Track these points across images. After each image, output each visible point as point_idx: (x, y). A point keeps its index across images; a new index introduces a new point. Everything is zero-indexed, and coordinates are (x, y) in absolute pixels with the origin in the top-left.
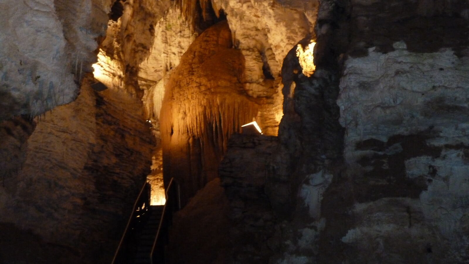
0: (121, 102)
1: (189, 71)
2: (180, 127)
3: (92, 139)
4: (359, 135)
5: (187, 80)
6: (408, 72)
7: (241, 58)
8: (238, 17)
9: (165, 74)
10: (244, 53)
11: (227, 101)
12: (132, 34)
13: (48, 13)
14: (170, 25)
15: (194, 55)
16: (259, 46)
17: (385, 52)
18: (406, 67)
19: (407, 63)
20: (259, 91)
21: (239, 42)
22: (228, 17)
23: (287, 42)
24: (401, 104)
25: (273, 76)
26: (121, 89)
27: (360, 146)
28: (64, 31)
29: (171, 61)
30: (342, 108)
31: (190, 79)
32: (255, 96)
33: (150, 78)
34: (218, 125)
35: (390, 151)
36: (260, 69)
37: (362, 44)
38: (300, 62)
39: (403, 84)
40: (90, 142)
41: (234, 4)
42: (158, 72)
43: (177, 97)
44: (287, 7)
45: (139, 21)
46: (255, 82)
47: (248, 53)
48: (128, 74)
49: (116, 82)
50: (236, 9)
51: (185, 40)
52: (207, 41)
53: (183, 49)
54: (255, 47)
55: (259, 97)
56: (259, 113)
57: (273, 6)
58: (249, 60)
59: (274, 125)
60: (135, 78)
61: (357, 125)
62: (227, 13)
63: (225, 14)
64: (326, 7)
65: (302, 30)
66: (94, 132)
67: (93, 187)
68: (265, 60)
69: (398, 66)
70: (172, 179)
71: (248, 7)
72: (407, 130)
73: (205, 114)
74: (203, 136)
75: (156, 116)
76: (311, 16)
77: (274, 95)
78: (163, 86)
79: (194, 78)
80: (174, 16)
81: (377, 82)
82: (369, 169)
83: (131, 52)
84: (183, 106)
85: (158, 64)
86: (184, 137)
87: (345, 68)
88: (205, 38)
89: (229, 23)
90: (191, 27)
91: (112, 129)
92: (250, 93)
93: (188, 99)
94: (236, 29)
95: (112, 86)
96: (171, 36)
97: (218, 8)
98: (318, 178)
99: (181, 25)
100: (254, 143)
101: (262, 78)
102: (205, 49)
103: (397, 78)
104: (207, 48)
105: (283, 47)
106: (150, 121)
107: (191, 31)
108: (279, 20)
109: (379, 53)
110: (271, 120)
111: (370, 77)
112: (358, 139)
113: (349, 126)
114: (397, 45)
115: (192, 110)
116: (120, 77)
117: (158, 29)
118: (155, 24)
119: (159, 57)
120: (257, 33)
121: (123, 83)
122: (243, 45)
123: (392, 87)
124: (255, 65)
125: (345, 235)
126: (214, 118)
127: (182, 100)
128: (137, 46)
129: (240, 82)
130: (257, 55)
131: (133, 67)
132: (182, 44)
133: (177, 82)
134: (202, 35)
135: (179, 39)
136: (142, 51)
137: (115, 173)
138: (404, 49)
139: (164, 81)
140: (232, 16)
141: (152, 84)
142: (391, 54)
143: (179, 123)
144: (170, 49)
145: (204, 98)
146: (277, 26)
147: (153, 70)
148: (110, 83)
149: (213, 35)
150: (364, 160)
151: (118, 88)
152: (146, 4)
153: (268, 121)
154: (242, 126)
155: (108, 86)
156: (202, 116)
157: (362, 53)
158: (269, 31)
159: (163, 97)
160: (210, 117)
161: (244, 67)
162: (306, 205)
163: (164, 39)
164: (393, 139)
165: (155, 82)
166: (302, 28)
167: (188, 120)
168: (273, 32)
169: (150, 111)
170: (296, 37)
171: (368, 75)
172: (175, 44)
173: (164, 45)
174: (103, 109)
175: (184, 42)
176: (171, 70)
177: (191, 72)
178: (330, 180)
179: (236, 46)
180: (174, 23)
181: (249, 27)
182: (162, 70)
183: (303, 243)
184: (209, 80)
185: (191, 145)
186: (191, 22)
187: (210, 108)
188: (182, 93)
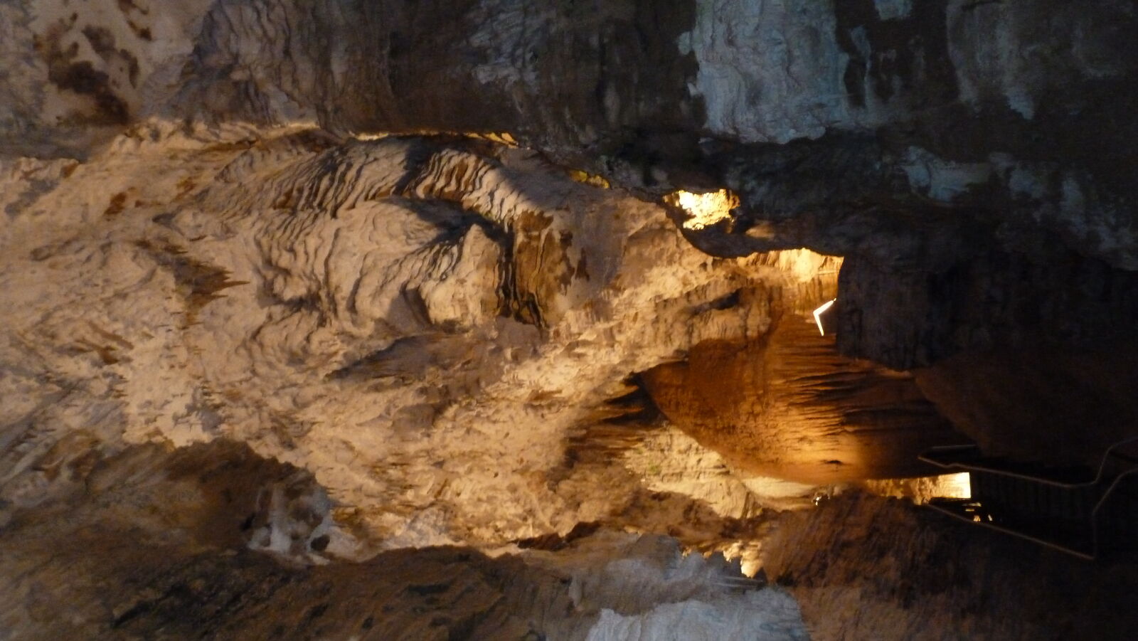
0: (786, 546)
1: (729, 433)
2: (827, 448)
3: (854, 594)
4: (838, 102)
5: (744, 438)
6: (729, 25)
7: (705, 346)
8: (637, 352)
9: (734, 476)
10: (695, 341)
11: (778, 367)
12: (668, 528)
13: (643, 624)
14: (652, 469)
15: (701, 425)
16: (683, 318)
17: (696, 67)
18: (721, 28)
19: (713, 27)
20: (760, 314)
21: (678, 351)
22: (637, 369)
23: (677, 265)
24: (783, 33)
25: (734, 291)
26: (763, 545)
27: (856, 99)
28: (673, 602)
29: (712, 466)
30: (792, 134)
31: (742, 432)
32: (769, 320)
33: (741, 504)
34: (820, 382)
35: (866, 49)
36: (722, 314)
37: (683, 106)
38: (713, 223)
39: (749, 30)
40: (858, 597)
41: (615, 356)
42: (732, 490)
43: (774, 453)
44: (621, 263)
45: (646, 517)
46: (745, 321)
47: (695, 334)
48: (736, 535)
49: (750, 554)
50: (624, 352)
51: (676, 442)
52: (677, 404)
53: (690, 447)
54: (685, 323)
55: (770, 313)
56: (797, 312)
57: (618, 290)
58: (707, 332)
59: (817, 287)
60: (744, 524)
61: (821, 105)
62: (630, 371)
63: (632, 377)
64: (624, 174)
65: (657, 241)
66: (841, 592)
67: (941, 598)
68: (706, 306)
69: (720, 42)
70: (920, 458)
71: (620, 332)
72: (828, 20)
73: (801, 403)
74: (842, 408)
75: (806, 493)
76: (633, 224)
77: (767, 285)
78: (754, 481)
79: (740, 424)
80: (637, 461)
81: (746, 76)
82: (897, 82)
83: (699, 530)
84: (789, 443)
85: (716, 490)
86: (844, 440)
87: (725, 134)
88: (673, 407)
89: (646, 368)
90: (655, 432)
91: (835, 562)
92: (763, 329)
93: (775, 435)
94: (657, 355)
95: (759, 563)
96: (669, 466)
97: (623, 387)
98: (916, 172)
99: (651, 450)
100: (852, 312)
101: (737, 310)
102: (690, 408)
103: (740, 41)
104: (688, 403)
105: (685, 272)
106: (818, 499)
107: (662, 433)
108: (640, 279)
109: (699, 76)
110: (809, 291)
111: (739, 91)
112: (844, 104)
113: (823, 121)
114: (683, 48)
115: (795, 426)
116: (742, 548)
117: (660, 486)
118: (651, 491)
119: (705, 488)
120: (662, 320)
121: (752, 543)
122: (683, 344)
123: (755, 49)
124: (715, 320)
125: (1020, 114)
126: (810, 388)
127: (778, 445)
128: (688, 520)
129: (746, 347)
130: (699, 320)
131: (725, 527)
132: (683, 447)
133: (748, 454)
134: (667, 414)
135: (675, 454)
136: (697, 512)
137: (913, 560)
138: (691, 38)
139: (745, 478)
140: (634, 362)
141: (751, 501)
142: (699, 56)
143: (818, 451)
144: (692, 468)
145: (774, 406)
146: (652, 282)
147: (728, 499)
148: (752, 565)
149: (666, 394)
150: (883, 92)
151: (760, 551)
152: (618, 505)
153: (812, 297)
154: (822, 334)
155: (759, 568)
156: (806, 409)
157: (699, 106)
158: (660, 297)
159: (774, 480)
160: (808, 396)
161: (720, 341)
162: (967, 190)
163: (674, 478)
164: (844, 42)
165: (749, 494)
166: (653, 240)
167: (814, 435)
168: (662, 290)
169: (797, 502)
170: (668, 249)
171: (735, 93)
172: (683, 459)
173: (685, 479)
174: (799, 577)
175: (679, 445)
176: (728, 466)
177: (730, 430)
178: (920, 151)
179: (684, 355)
180: (648, 461)
181: (653, 334)
182: (727, 483)
183: (1038, 191)
184: (744, 398)
185: (856, 428)
186: (645, 432)
187: (790, 395)
188: (766, 446)
